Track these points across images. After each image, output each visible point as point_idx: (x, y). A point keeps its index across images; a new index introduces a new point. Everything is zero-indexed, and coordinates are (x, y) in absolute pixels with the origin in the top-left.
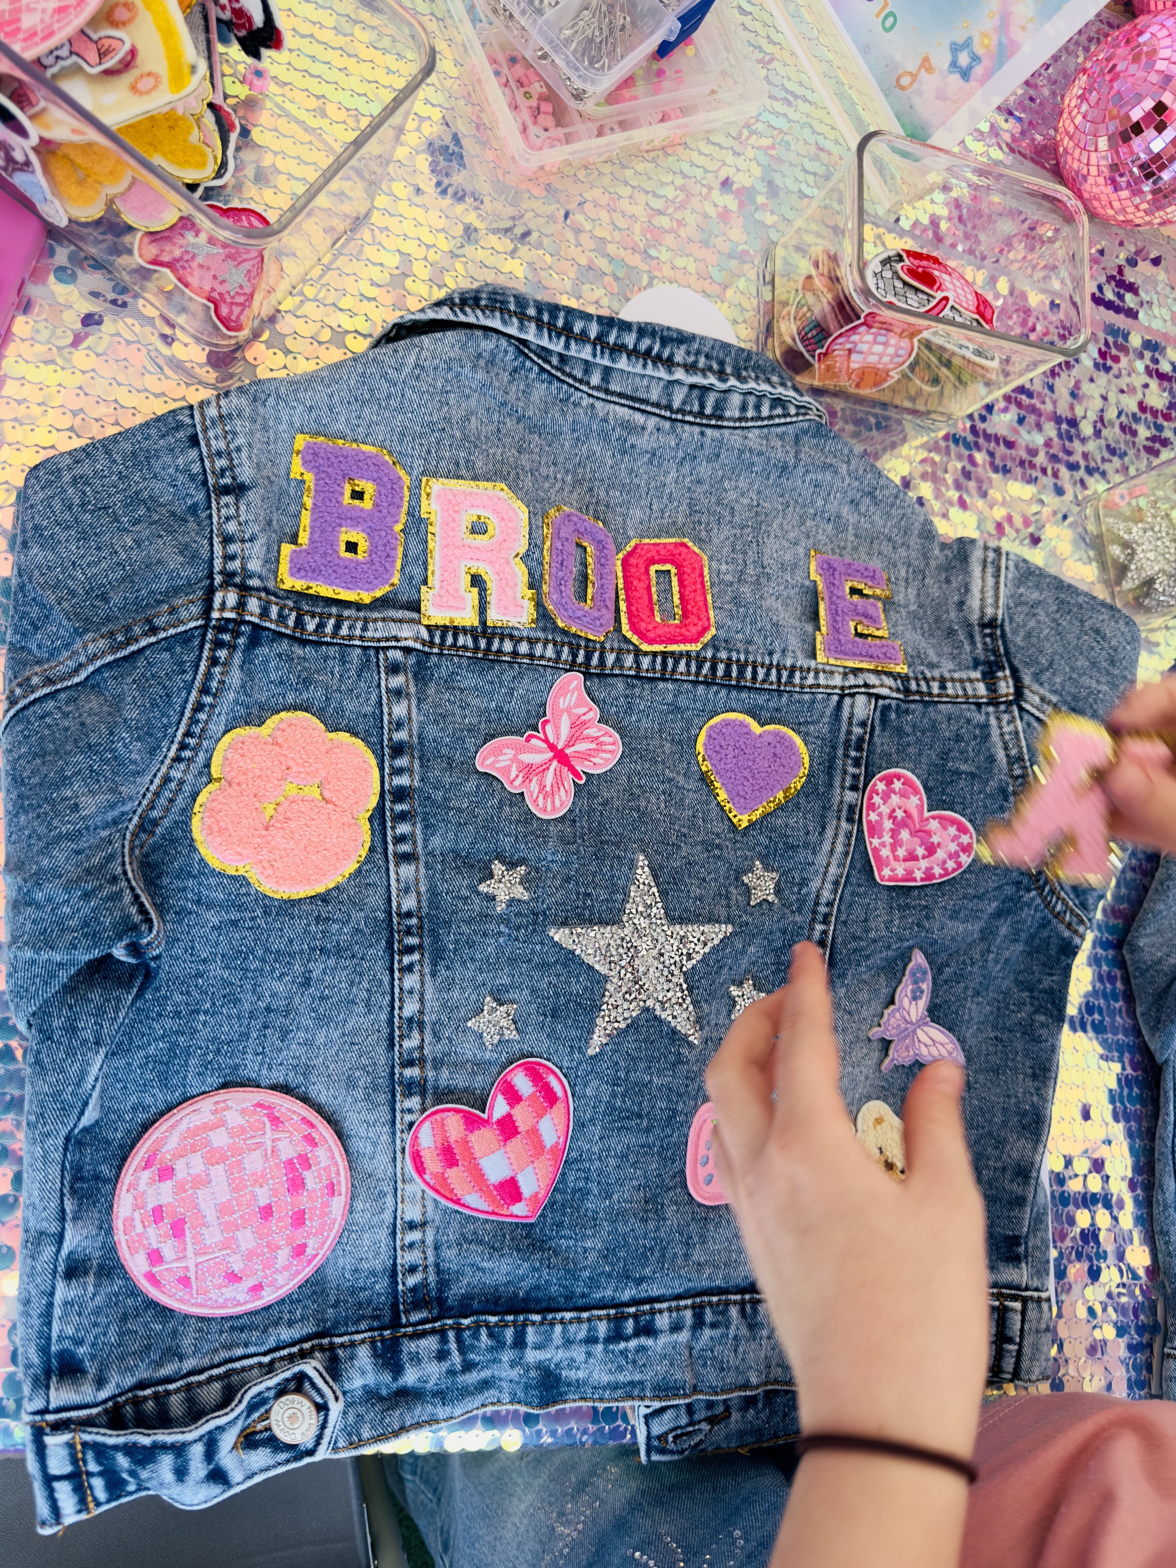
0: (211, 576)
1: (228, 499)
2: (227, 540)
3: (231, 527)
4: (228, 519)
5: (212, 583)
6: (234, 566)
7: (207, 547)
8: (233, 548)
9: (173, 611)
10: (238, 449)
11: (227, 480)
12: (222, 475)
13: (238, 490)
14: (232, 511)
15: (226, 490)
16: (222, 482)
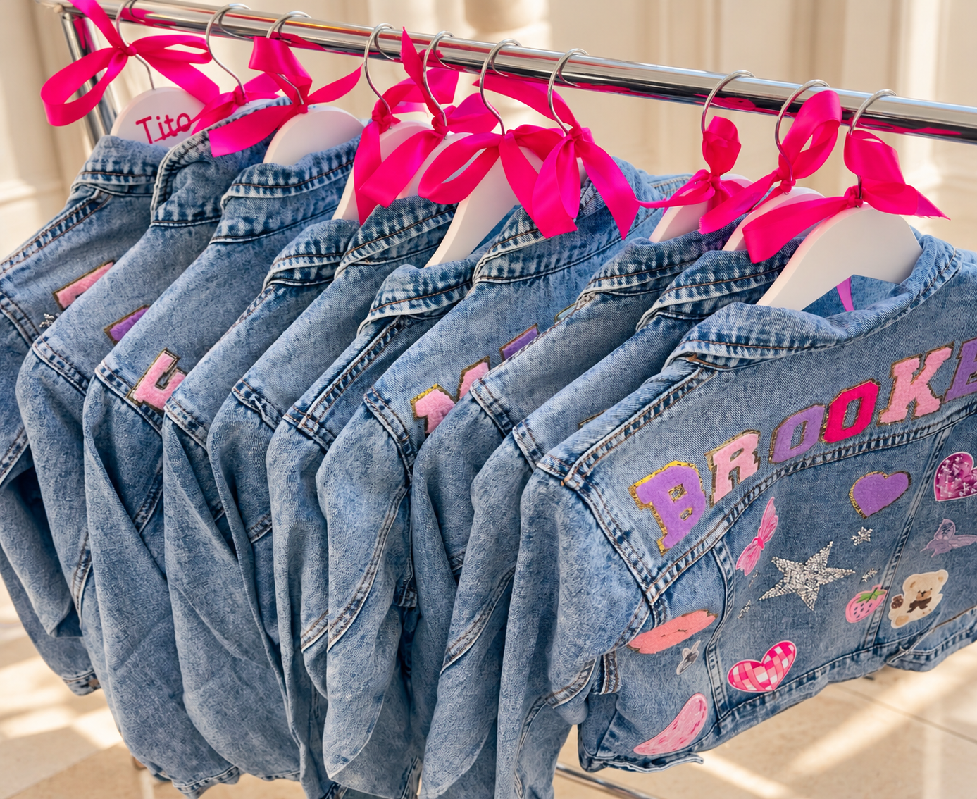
0: (639, 587)
1: (625, 544)
2: (635, 564)
3: (634, 557)
4: (630, 555)
5: (642, 590)
6: (645, 573)
7: (629, 574)
8: (640, 565)
9: (636, 617)
10: (616, 516)
11: (619, 534)
12: (615, 534)
13: (626, 535)
14: (630, 550)
15: (621, 540)
16: (617, 536)
